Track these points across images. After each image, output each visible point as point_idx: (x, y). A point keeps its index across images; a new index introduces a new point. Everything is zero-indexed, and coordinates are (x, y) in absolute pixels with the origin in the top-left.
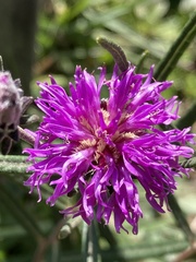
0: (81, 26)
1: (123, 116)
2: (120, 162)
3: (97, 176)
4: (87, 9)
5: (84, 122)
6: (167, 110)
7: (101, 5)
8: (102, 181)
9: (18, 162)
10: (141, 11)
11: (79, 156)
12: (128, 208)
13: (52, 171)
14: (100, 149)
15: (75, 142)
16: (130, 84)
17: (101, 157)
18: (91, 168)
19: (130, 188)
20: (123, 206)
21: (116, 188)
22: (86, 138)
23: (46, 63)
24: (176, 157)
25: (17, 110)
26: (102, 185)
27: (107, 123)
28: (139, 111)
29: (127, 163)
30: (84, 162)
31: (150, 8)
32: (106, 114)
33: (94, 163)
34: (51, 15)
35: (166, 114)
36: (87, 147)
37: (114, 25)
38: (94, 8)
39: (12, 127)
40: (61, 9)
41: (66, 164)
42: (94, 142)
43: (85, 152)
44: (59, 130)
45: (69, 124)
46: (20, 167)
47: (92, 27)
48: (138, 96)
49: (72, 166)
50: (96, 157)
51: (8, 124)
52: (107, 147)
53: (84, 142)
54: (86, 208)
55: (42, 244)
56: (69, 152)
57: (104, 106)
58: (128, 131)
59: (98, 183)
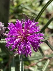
0: (20, 8)
1: (27, 30)
2: (27, 41)
3: (22, 44)
4: (21, 4)
5: (19, 32)
6: (37, 29)
7: (25, 3)
8: (23, 45)
9: (4, 41)
10: (34, 4)
11: (17, 40)
12: (29, 51)
13: (11, 43)
14: (22, 38)
15: (17, 37)
16: (29, 23)
17: (23, 40)
18: (20, 42)
19: (29, 47)
20: (28, 51)
21: (26, 47)
22: (19, 36)
23: (12, 16)
24: (40, 40)
25: (3, 30)
26: (23, 46)
27: (24, 32)
28: (31, 29)
29: (28, 41)
30: (19, 41)
31: (36, 4)
32: (24, 30)
33: (21, 41)
34: (13, 5)
35: (37, 30)
36: (20, 38)
37: (27, 8)
38: (23, 4)
39: (2, 34)
40: (15, 4)
41: (15, 42)
42: (21, 36)
43: (19, 39)
44: (13, 34)
45: (15, 33)
46: (5, 42)
47: (22, 8)
48: (31, 26)
49: (16, 42)
50: (22, 40)
51: (1, 34)
52: (24, 37)
53: (19, 37)
54: (19, 52)
55: (11, 57)
56: (15, 39)
57: (23, 28)
58: (28, 34)
59: (22, 46)
